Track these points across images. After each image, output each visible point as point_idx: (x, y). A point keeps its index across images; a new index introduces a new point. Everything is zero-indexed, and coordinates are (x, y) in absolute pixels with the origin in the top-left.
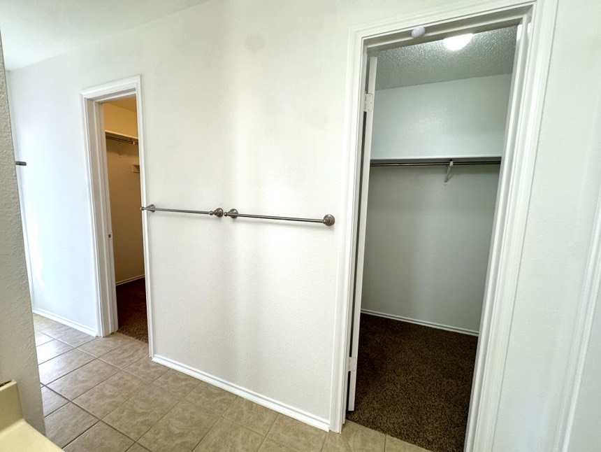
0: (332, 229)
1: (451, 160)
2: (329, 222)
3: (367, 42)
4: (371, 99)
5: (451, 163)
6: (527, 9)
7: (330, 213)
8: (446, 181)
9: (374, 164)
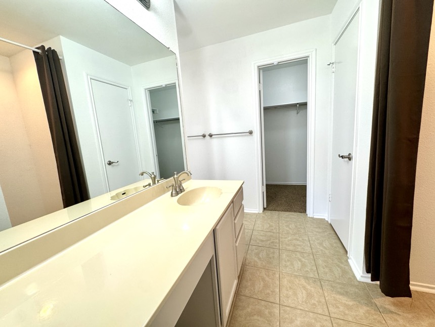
0: (252, 135)
1: (298, 104)
2: (251, 133)
3: (258, 67)
4: (262, 85)
5: (298, 105)
6: (308, 57)
7: (250, 130)
8: (297, 114)
9: (265, 109)
